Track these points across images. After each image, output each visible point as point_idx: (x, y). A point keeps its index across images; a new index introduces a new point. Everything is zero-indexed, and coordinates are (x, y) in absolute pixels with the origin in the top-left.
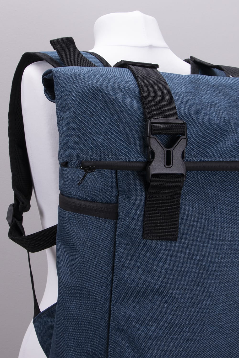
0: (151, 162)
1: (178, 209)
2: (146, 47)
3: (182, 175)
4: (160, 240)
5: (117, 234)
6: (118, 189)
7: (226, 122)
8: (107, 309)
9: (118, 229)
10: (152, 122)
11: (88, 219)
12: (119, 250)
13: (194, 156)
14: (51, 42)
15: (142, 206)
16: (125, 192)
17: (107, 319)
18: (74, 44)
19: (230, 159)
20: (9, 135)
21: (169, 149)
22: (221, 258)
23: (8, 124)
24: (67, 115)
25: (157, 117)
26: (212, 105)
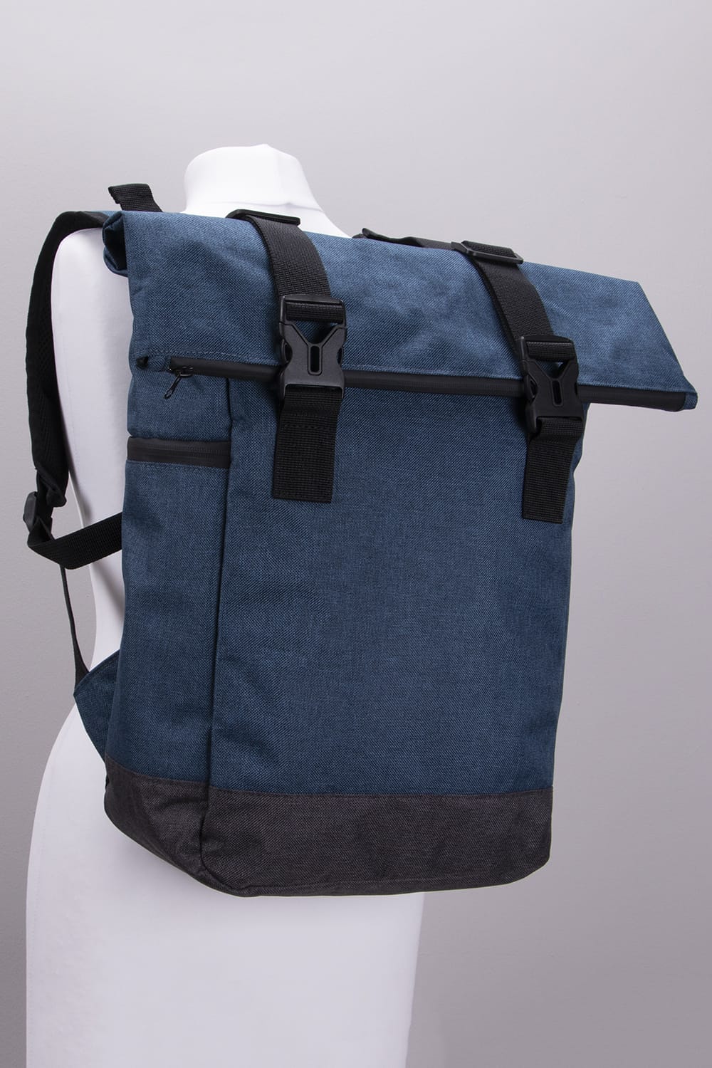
0: (286, 365)
1: (332, 450)
2: (281, 206)
3: (339, 389)
4: (301, 500)
5: (230, 490)
6: (230, 415)
7: (415, 313)
8: (212, 625)
9: (231, 483)
10: (287, 299)
11: (180, 472)
12: (233, 518)
13: (359, 362)
14: (111, 190)
15: (272, 442)
16: (242, 418)
17: (212, 642)
18: (152, 197)
19: (422, 371)
20: (27, 369)
21: (316, 345)
22: (407, 537)
23: (25, 349)
24: (146, 282)
25: (295, 293)
26: (391, 286)
